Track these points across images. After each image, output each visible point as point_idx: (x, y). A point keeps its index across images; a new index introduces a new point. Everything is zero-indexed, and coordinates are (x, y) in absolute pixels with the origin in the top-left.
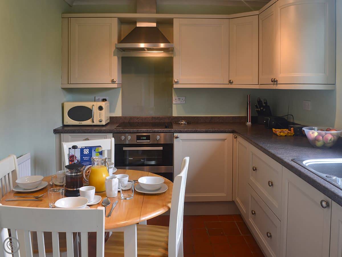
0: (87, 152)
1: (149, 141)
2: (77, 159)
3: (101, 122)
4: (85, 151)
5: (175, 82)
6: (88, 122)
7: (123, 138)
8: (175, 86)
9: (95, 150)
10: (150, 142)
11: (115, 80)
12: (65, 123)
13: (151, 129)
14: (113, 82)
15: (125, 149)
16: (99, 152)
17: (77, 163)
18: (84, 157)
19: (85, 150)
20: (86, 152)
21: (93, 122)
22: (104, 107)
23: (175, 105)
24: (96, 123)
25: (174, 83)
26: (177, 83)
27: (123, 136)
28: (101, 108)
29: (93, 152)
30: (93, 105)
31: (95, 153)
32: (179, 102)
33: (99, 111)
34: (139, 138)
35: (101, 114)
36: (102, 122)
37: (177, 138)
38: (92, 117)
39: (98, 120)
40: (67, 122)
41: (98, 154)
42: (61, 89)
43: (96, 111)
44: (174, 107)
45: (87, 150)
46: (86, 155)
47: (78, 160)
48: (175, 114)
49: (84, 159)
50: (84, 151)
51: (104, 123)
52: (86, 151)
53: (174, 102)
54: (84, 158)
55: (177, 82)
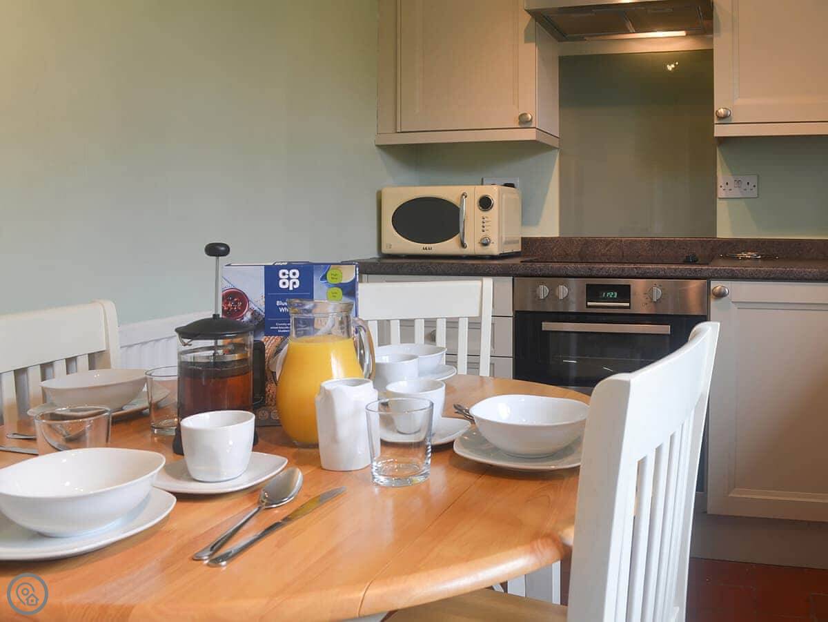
0: (294, 283)
1: (628, 304)
2: (252, 306)
3: (486, 245)
4: (283, 279)
5: (720, 118)
6: (449, 246)
7: (543, 291)
8: (720, 131)
9: (324, 277)
10: (629, 308)
11: (530, 117)
12: (385, 250)
13: (632, 266)
14: (524, 122)
15: (547, 326)
16: (341, 286)
17: (251, 321)
18: (278, 303)
19: (286, 271)
20: (291, 280)
21: (463, 245)
22: (495, 201)
23: (725, 202)
24: (473, 247)
25: (715, 122)
26: (724, 119)
27: (542, 287)
28: (485, 203)
29: (318, 284)
30: (463, 195)
31: (326, 288)
32: (736, 193)
33: (481, 212)
34: (593, 292)
35: (488, 222)
36: (491, 245)
37: (721, 295)
38: (459, 232)
39: (478, 239)
40: (391, 245)
41: (339, 291)
42: (375, 148)
43: (470, 210)
44: (722, 209)
45: (294, 274)
46: (286, 294)
47: (254, 312)
48: (724, 231)
49: (281, 310)
50: (281, 276)
51: (494, 249)
52: (289, 279)
53: (721, 193)
54: (281, 306)
55: (725, 117)
